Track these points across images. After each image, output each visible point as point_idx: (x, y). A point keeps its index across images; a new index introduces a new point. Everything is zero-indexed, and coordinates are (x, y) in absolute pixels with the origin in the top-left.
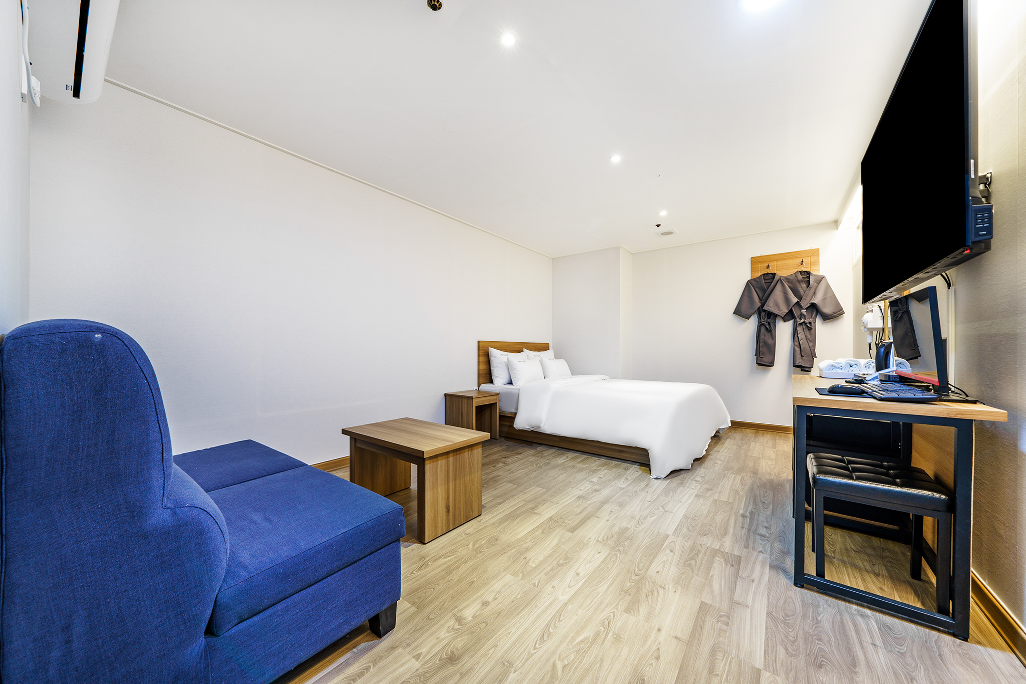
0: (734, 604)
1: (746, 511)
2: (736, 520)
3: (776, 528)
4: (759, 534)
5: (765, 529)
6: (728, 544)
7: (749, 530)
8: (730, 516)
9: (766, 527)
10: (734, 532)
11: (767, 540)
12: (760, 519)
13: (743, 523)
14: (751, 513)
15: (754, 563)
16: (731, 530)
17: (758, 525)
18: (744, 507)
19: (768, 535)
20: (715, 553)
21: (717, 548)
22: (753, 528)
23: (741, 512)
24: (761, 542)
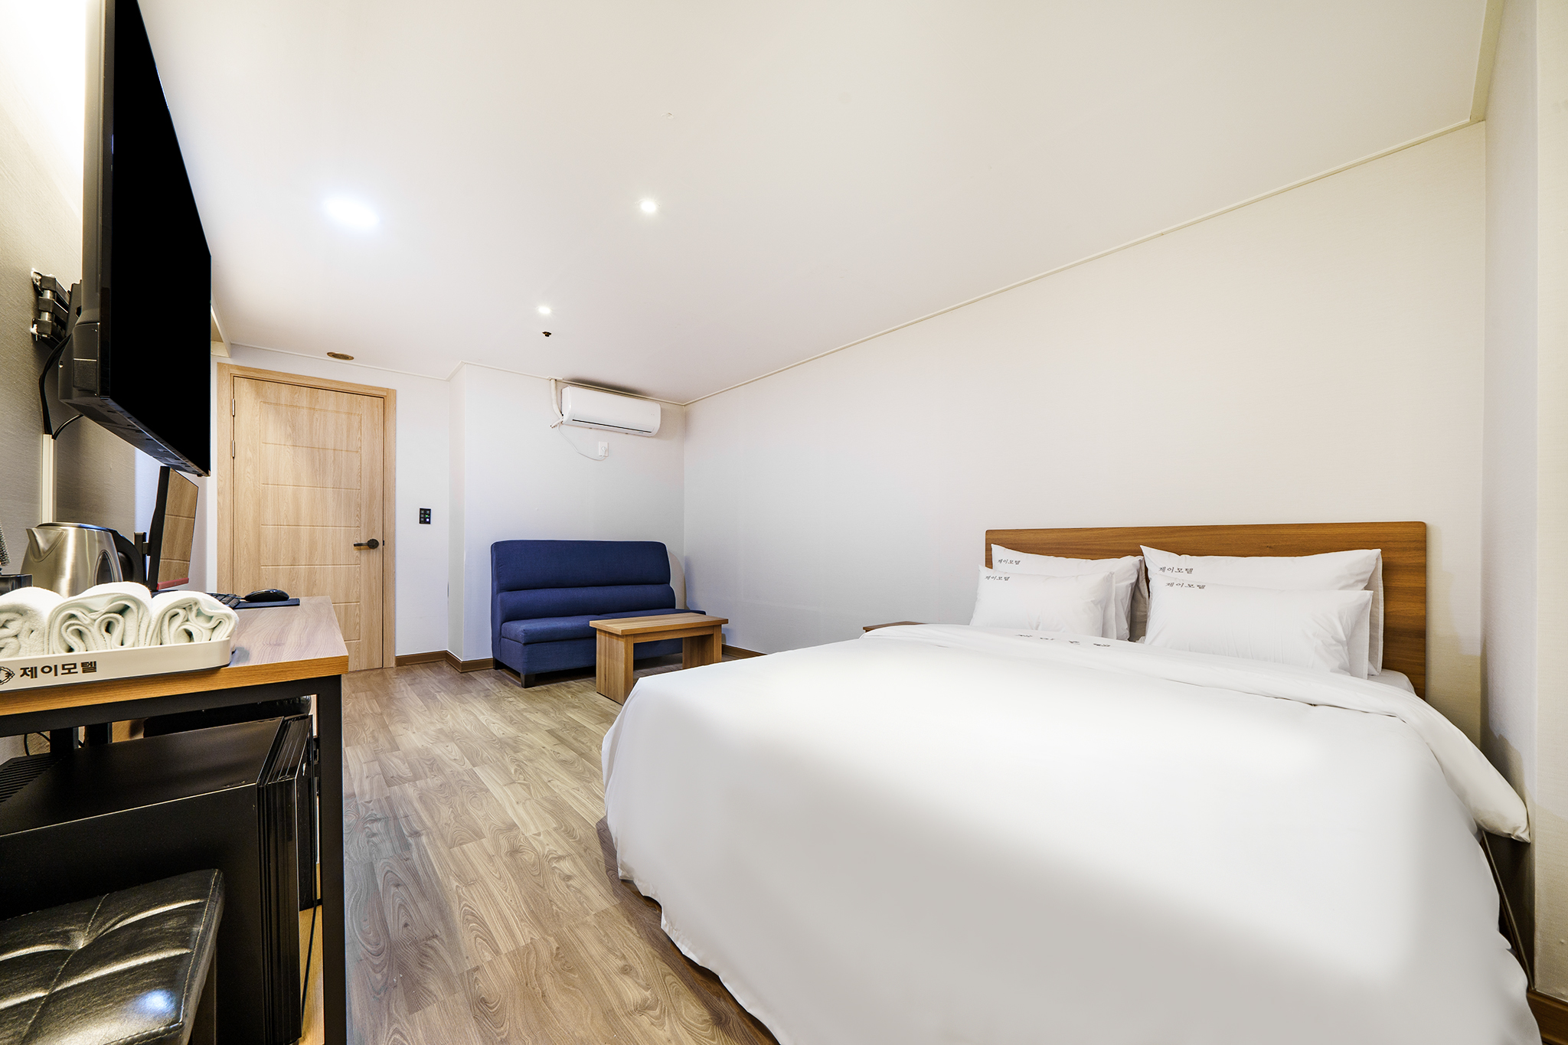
0: (377, 759)
1: (417, 845)
2: (422, 821)
3: (358, 842)
4: (380, 819)
5: (375, 831)
6: (411, 791)
7: (395, 818)
8: (436, 824)
9: (374, 835)
10: (413, 806)
11: (366, 818)
12: (388, 844)
13: (408, 822)
14: (407, 846)
15: (372, 789)
16: (418, 805)
17: (388, 832)
18: (426, 851)
19: (368, 825)
20: (416, 777)
21: (417, 782)
22: (391, 823)
23: (424, 839)
24: (374, 812)
